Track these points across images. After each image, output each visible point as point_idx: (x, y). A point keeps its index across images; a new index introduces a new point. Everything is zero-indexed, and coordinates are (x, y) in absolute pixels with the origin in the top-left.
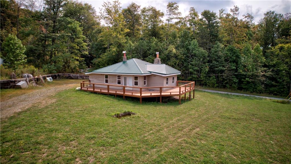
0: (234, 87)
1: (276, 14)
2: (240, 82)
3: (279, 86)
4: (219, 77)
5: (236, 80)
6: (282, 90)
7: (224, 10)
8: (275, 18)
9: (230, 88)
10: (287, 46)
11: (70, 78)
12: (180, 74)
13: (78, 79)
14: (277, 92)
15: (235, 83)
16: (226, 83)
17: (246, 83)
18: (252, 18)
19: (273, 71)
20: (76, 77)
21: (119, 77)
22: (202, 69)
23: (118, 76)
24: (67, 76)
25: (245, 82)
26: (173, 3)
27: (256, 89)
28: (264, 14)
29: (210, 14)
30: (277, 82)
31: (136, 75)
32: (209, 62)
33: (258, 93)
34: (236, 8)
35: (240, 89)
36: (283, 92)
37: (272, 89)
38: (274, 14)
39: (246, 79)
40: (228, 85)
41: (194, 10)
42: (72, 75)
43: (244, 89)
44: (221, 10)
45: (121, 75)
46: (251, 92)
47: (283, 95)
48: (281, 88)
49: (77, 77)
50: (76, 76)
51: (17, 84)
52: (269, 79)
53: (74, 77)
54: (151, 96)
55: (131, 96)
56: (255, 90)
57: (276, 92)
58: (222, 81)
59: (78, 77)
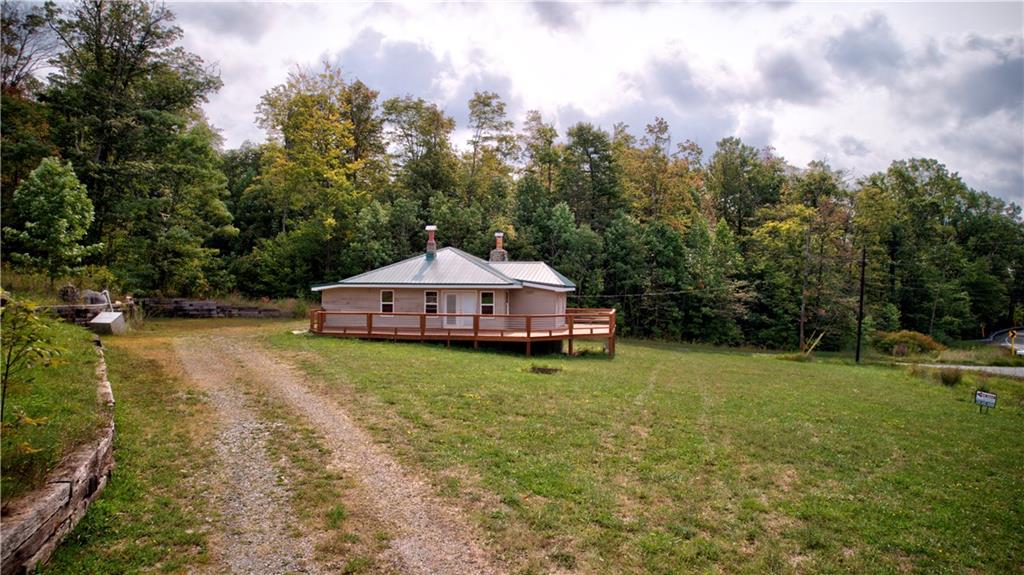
0: (674, 333)
1: (743, 146)
2: (688, 319)
3: (776, 325)
4: (631, 306)
5: (677, 313)
6: (784, 334)
7: (627, 126)
8: (740, 156)
9: (662, 336)
10: (788, 226)
11: (180, 313)
12: (574, 289)
13: (210, 317)
14: (773, 340)
15: (675, 321)
16: (652, 323)
17: (701, 321)
18: (700, 154)
19: (758, 289)
20: (203, 310)
21: (431, 294)
22: (587, 285)
23: (428, 294)
24: (171, 307)
25: (699, 318)
26: (491, 94)
27: (726, 334)
28: (718, 143)
29: (592, 135)
30: (772, 315)
31: (486, 289)
32: (605, 264)
33: (730, 346)
34: (661, 123)
35: (688, 337)
36: (786, 339)
37: (763, 333)
38: (740, 146)
39: (704, 309)
40: (655, 329)
41: (539, 118)
42: (186, 303)
43: (697, 337)
44: (620, 125)
45: (440, 290)
46: (716, 344)
47: (788, 347)
48: (782, 330)
49: (207, 310)
50: (205, 308)
51: (93, 321)
52: (751, 308)
53: (195, 310)
54: (551, 336)
55: (498, 340)
56: (724, 338)
57: (770, 342)
58: (641, 318)
59: (210, 310)
